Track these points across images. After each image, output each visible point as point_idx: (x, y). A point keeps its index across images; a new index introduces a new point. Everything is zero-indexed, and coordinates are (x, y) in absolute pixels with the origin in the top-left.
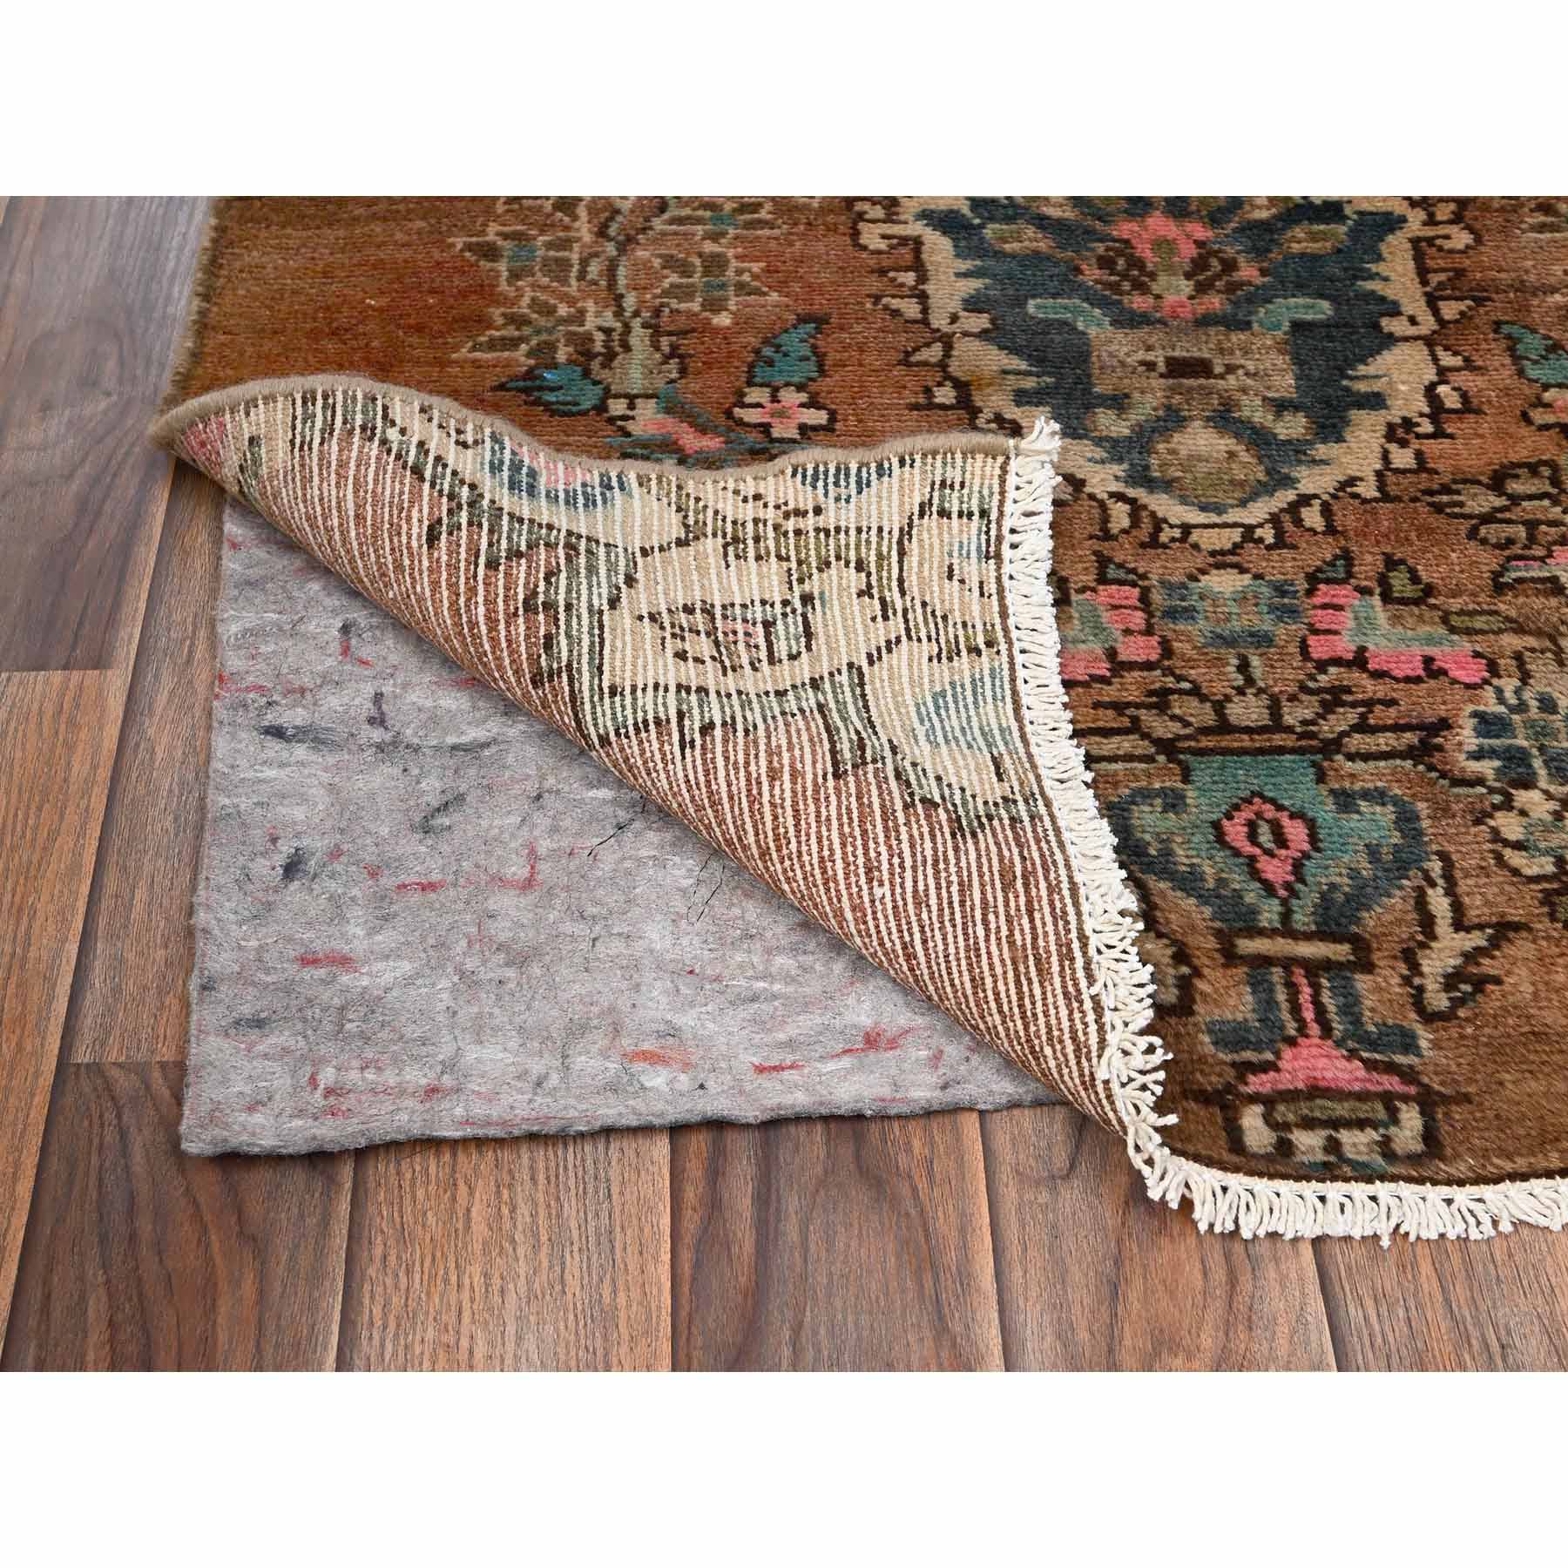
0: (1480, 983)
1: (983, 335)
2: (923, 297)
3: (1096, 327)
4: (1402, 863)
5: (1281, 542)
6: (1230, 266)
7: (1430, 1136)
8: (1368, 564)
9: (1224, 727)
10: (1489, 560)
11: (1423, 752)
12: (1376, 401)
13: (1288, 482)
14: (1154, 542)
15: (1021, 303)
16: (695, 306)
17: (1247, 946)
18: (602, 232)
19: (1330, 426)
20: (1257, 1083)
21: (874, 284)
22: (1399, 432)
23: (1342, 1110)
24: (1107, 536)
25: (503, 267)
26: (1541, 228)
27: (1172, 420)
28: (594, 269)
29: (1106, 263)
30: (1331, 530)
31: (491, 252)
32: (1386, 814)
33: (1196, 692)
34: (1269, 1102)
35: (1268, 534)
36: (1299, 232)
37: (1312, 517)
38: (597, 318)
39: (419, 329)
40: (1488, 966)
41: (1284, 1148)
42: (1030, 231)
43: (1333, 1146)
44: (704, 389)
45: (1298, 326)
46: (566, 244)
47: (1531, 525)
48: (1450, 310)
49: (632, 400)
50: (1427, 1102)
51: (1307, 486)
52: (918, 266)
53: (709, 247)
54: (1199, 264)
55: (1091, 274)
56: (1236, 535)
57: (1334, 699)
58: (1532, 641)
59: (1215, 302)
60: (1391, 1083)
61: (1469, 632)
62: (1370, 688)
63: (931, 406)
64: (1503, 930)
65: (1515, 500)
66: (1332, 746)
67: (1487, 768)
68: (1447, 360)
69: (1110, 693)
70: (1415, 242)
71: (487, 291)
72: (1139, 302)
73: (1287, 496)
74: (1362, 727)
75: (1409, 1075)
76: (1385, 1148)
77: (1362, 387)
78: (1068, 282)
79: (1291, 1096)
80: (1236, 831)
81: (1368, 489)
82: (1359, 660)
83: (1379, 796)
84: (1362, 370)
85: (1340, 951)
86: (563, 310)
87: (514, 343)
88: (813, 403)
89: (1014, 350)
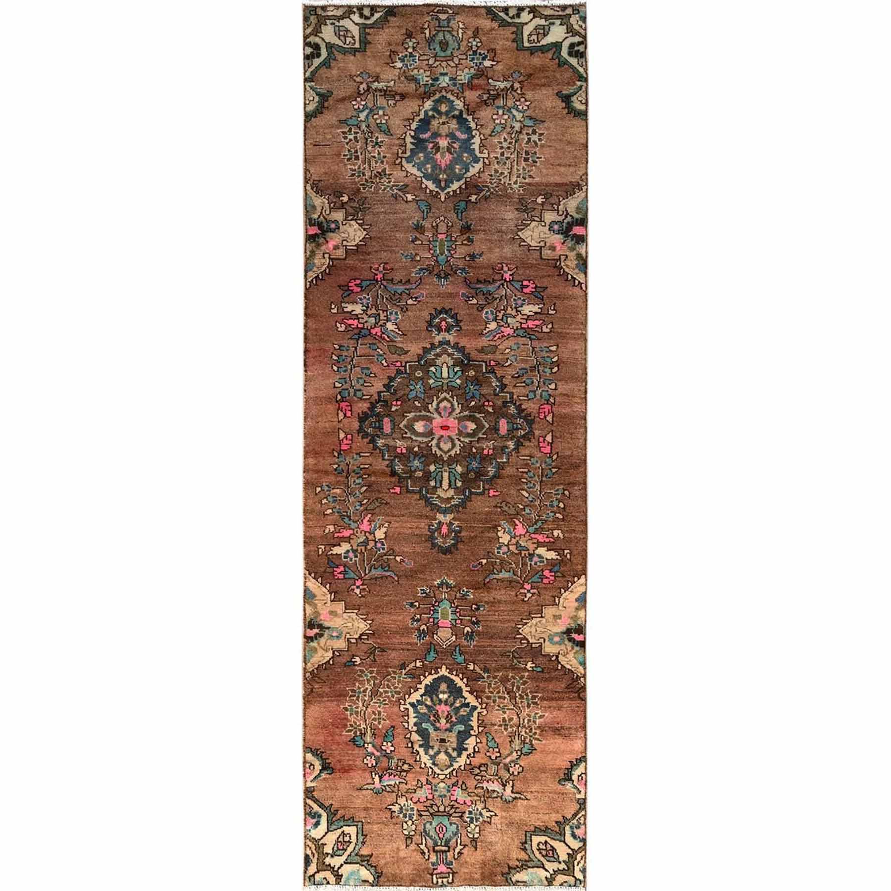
0: (462, 853)
1: (416, 732)
2: (408, 723)
3: (431, 730)
4: (455, 834)
5: (450, 778)
6: (451, 717)
7: (453, 880)
8: (460, 783)
9: (439, 811)
10: (475, 783)
11: (461, 817)
12: (466, 749)
13: (452, 765)
14: (434, 777)
15: (421, 724)
16: (376, 723)
17: (436, 848)
18: (363, 705)
19: (459, 755)
20: (435, 872)
21: (402, 720)
22: (468, 756)
23: (444, 875)
24: (428, 775)
25: (349, 713)
26: (497, 710)
27: (439, 752)
28: (363, 712)
29: (434, 716)
30: (457, 776)
31: (346, 709)
32: (455, 826)
33: (436, 805)
34: (436, 874)
35: (448, 776)
36: (462, 710)
37: (454, 773)
38: (363, 726)
39: (337, 727)
40: (463, 851)
41: (437, 882)
42: (424, 708)
43: (442, 882)
44: (378, 741)
45: (459, 732)
46: (357, 708)
47: (482, 776)
48: (481, 729)
49: (368, 744)
50: (453, 873)
51: (454, 767)
52: (408, 716)
53: (379, 709)
54: (447, 716)
55: (432, 718)
56: (444, 776)
57: (452, 807)
58: (478, 798)
59: (448, 725)
60: (449, 870)
61: (470, 796)
62: (457, 805)
63: (408, 747)
64: (465, 846)
65: (481, 771)
66: (451, 815)
67: (469, 819)
68: (478, 741)
69: (425, 804)
70: (478, 713)
71: (346, 719)
72: (438, 725)
73: (452, 768)
74: (455, 812)
75: (451, 869)
76: (448, 883)
77: (465, 746)
78: (428, 721)
79: (439, 874)
80: (438, 828)
81: (462, 768)
82: (456, 801)
83: (455, 823)
84: (466, 742)
85: (446, 848)
86: (358, 723)
87: (350, 731)
88: (392, 746)
89: (420, 735)
